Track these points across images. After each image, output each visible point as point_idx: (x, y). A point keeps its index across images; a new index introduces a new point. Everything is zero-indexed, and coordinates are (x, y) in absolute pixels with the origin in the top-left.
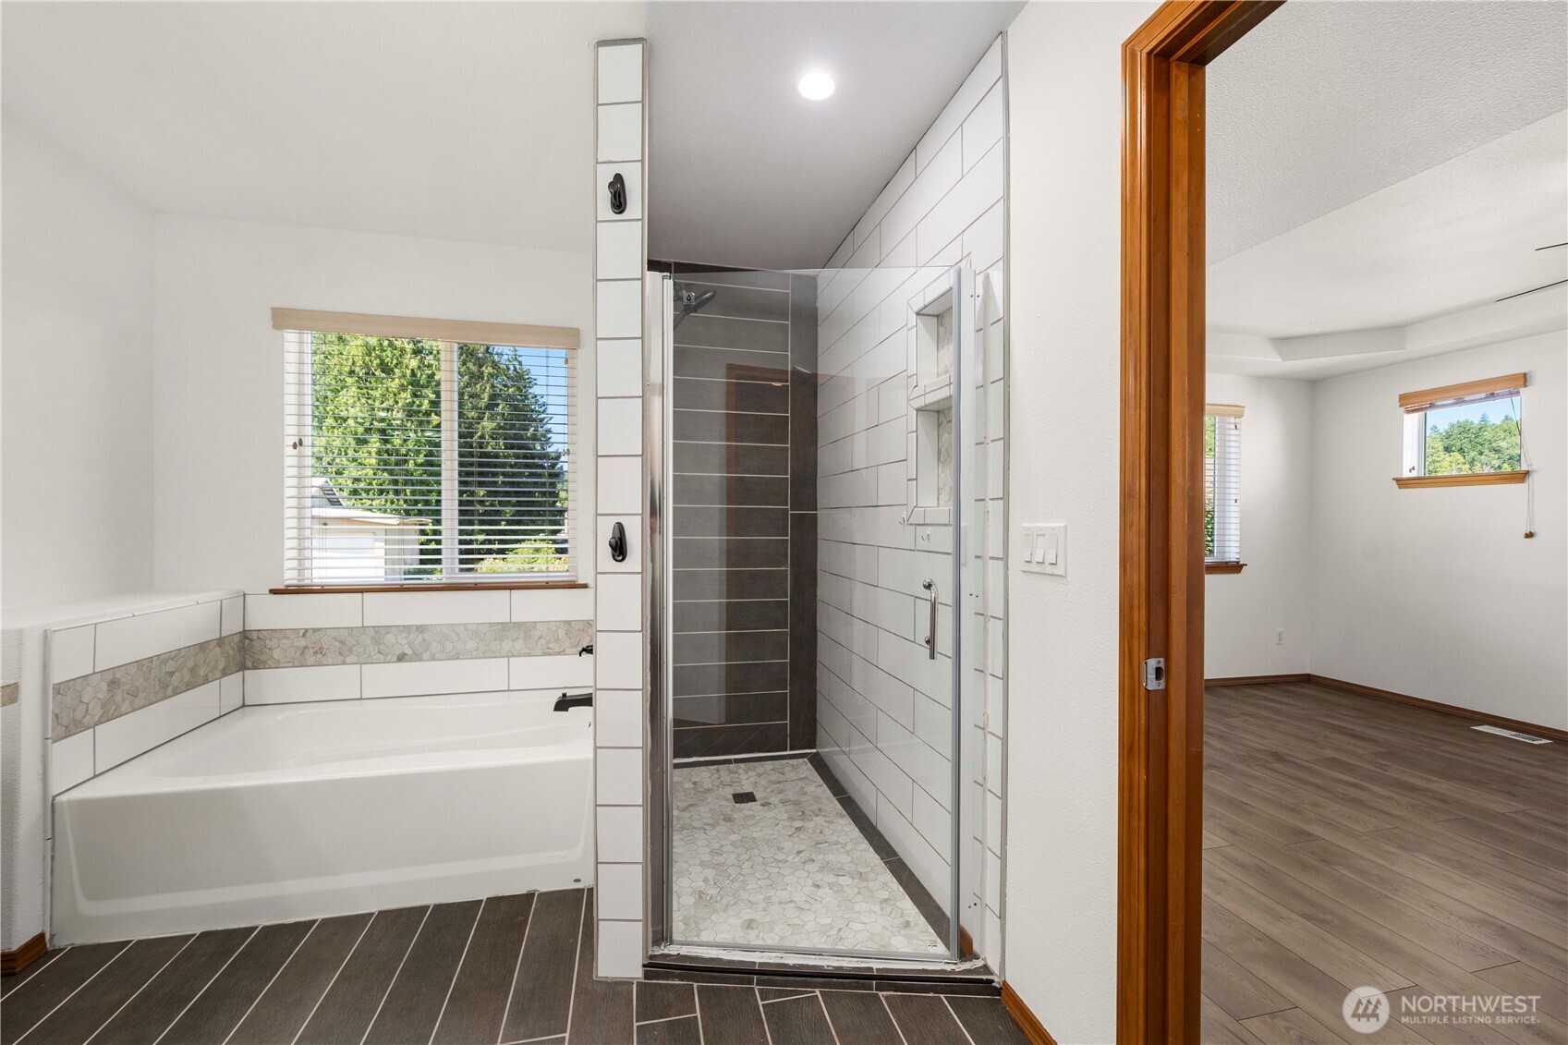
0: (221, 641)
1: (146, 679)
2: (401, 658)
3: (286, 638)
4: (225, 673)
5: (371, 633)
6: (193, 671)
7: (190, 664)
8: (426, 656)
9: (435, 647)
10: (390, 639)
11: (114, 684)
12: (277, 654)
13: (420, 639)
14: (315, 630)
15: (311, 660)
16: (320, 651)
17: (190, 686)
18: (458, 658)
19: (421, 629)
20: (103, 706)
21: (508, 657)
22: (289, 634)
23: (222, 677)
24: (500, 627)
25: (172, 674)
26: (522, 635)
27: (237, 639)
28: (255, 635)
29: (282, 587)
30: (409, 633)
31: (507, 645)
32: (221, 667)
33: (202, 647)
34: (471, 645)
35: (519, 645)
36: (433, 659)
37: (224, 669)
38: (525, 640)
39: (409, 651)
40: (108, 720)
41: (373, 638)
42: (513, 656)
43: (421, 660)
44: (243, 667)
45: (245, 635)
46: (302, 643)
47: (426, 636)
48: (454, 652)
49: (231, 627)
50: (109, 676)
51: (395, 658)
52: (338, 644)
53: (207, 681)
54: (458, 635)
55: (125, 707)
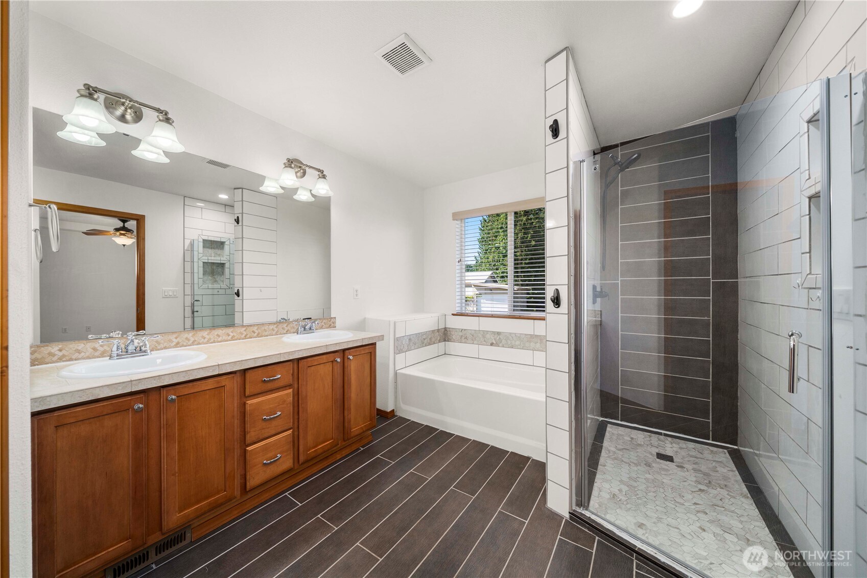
0: (438, 330)
1: (418, 340)
2: (492, 344)
3: (457, 332)
4: (440, 342)
5: (482, 333)
6: (430, 339)
7: (430, 337)
8: (501, 345)
9: (504, 342)
10: (488, 336)
11: (410, 340)
12: (454, 337)
13: (498, 338)
14: (465, 330)
15: (463, 341)
16: (466, 338)
17: (430, 344)
18: (512, 348)
19: (499, 333)
20: (407, 346)
21: (533, 350)
22: (458, 330)
24: (529, 336)
25: (425, 339)
26: (539, 341)
27: (443, 330)
28: (448, 330)
29: (455, 313)
30: (495, 335)
31: (532, 345)
32: (439, 339)
33: (433, 331)
34: (518, 343)
35: (538, 345)
36: (503, 347)
37: (439, 340)
38: (540, 344)
39: (495, 342)
40: (409, 351)
41: (482, 335)
42: (535, 350)
43: (499, 346)
44: (445, 341)
45: (445, 329)
46: (461, 334)
47: (501, 337)
48: (511, 345)
49: (442, 326)
50: (409, 337)
51: (489, 344)
52: (471, 336)
53: (434, 343)
54: (512, 337)
55: (413, 348)
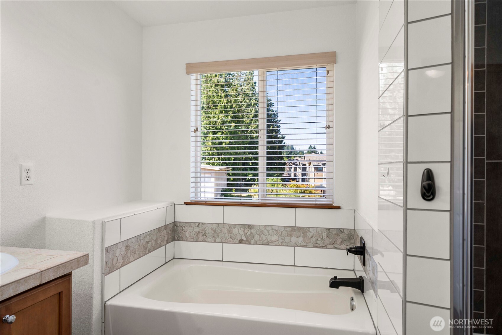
0: (166, 227)
1: (139, 245)
2: (241, 242)
3: (191, 226)
4: (168, 242)
5: (227, 227)
6: (156, 241)
7: (155, 238)
8: (253, 241)
9: (257, 237)
10: (235, 231)
11: (127, 247)
12: (187, 234)
13: (249, 232)
14: (203, 224)
15: (201, 239)
16: (205, 235)
17: (155, 248)
18: (268, 244)
19: (250, 227)
20: (123, 258)
21: (294, 246)
22: (193, 225)
23: (166, 244)
24: (290, 229)
25: (148, 242)
26: (302, 235)
27: (172, 225)
28: (178, 224)
29: (189, 201)
30: (244, 229)
31: (294, 239)
32: (166, 239)
33: (159, 229)
34: (275, 238)
35: (301, 240)
36: (256, 244)
37: (167, 240)
38: (304, 237)
39: (244, 239)
40: (125, 265)
41: (228, 230)
42: (297, 246)
43: (250, 244)
44: (174, 240)
45: (175, 223)
46: (197, 229)
47: (252, 231)
48: (266, 241)
49: (170, 220)
50: (125, 244)
51: (238, 242)
52: (212, 232)
53: (161, 246)
54: (268, 231)
55: (131, 258)
